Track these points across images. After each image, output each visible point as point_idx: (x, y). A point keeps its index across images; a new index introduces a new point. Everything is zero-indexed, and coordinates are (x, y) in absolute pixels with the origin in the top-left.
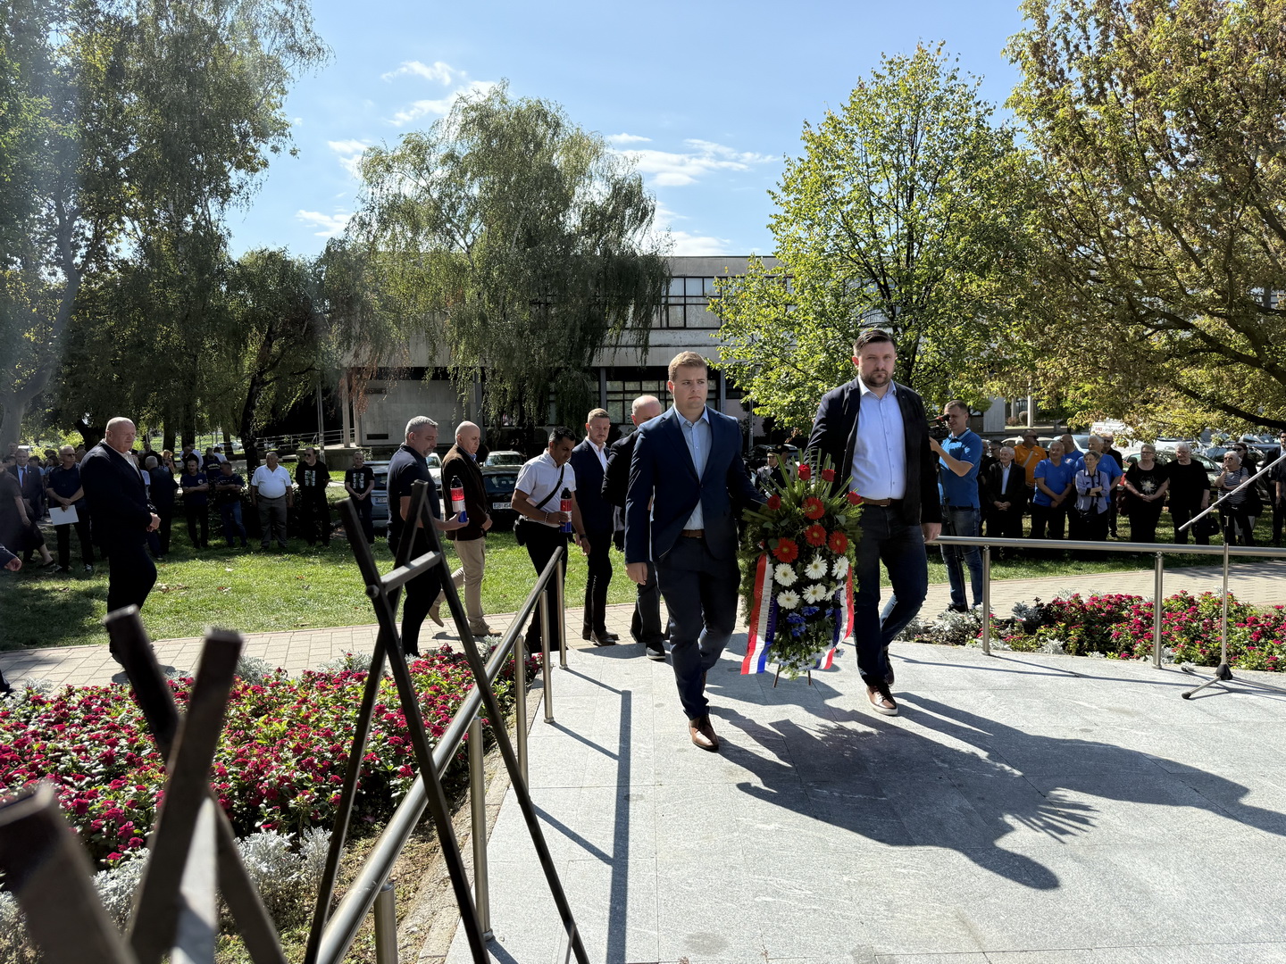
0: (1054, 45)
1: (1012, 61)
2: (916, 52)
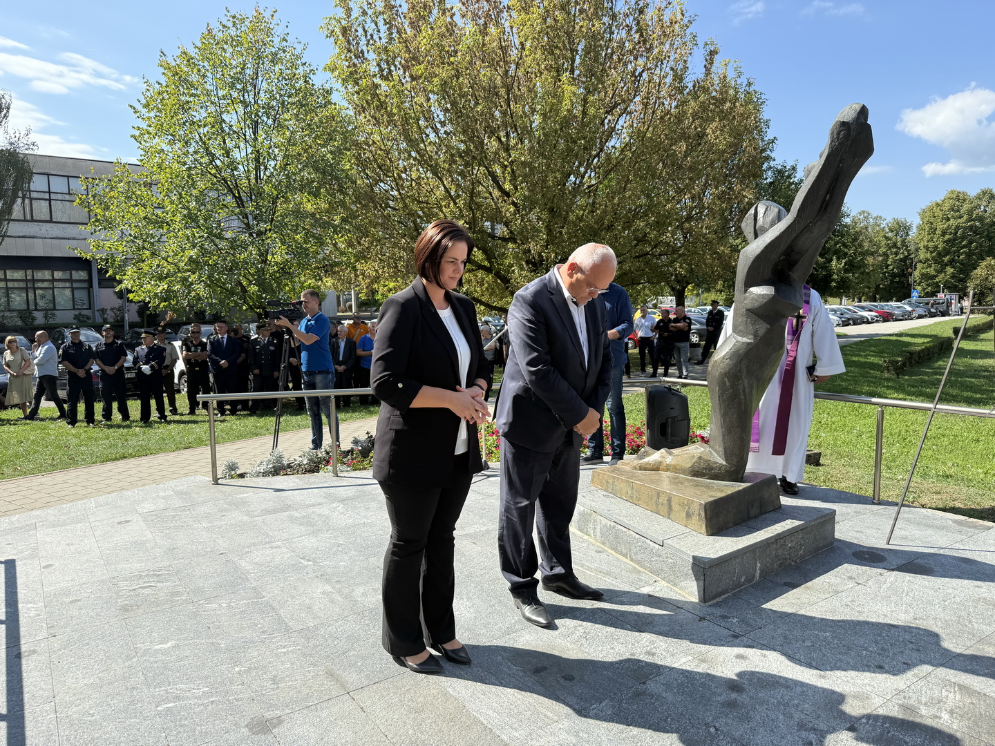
0: (356, 31)
1: (327, 36)
2: (255, 14)
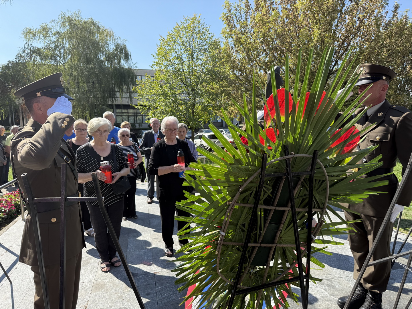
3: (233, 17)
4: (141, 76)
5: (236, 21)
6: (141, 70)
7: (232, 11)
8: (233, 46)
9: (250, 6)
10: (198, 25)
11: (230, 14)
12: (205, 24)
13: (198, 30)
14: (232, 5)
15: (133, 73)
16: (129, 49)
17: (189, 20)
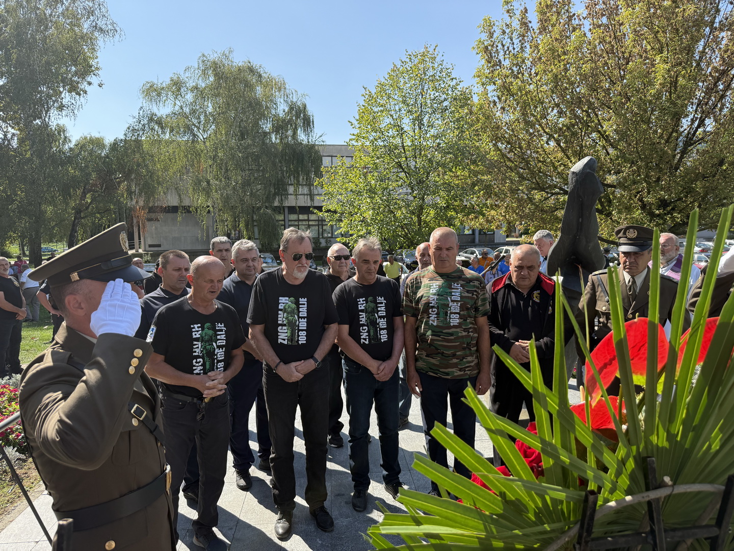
3: (497, 46)
4: (332, 156)
5: (502, 53)
6: (332, 147)
7: (495, 35)
8: (497, 100)
9: (530, 25)
10: (432, 65)
11: (491, 41)
12: (444, 63)
13: (431, 74)
14: (497, 24)
15: (317, 152)
16: (311, 110)
17: (416, 56)
